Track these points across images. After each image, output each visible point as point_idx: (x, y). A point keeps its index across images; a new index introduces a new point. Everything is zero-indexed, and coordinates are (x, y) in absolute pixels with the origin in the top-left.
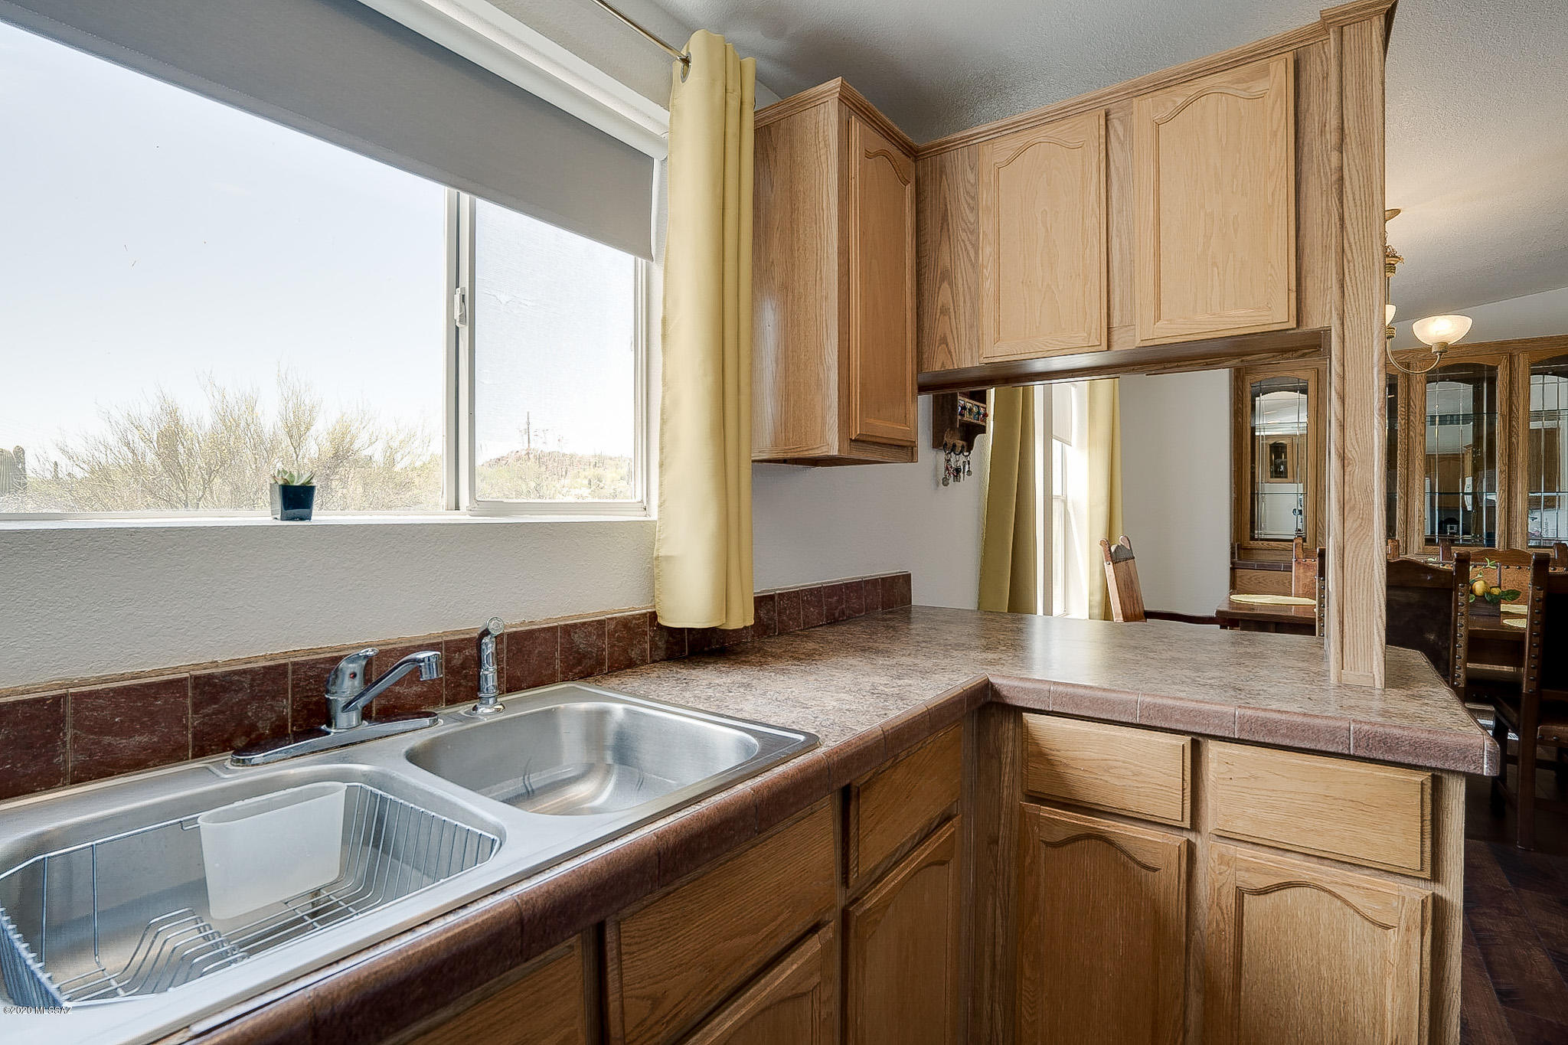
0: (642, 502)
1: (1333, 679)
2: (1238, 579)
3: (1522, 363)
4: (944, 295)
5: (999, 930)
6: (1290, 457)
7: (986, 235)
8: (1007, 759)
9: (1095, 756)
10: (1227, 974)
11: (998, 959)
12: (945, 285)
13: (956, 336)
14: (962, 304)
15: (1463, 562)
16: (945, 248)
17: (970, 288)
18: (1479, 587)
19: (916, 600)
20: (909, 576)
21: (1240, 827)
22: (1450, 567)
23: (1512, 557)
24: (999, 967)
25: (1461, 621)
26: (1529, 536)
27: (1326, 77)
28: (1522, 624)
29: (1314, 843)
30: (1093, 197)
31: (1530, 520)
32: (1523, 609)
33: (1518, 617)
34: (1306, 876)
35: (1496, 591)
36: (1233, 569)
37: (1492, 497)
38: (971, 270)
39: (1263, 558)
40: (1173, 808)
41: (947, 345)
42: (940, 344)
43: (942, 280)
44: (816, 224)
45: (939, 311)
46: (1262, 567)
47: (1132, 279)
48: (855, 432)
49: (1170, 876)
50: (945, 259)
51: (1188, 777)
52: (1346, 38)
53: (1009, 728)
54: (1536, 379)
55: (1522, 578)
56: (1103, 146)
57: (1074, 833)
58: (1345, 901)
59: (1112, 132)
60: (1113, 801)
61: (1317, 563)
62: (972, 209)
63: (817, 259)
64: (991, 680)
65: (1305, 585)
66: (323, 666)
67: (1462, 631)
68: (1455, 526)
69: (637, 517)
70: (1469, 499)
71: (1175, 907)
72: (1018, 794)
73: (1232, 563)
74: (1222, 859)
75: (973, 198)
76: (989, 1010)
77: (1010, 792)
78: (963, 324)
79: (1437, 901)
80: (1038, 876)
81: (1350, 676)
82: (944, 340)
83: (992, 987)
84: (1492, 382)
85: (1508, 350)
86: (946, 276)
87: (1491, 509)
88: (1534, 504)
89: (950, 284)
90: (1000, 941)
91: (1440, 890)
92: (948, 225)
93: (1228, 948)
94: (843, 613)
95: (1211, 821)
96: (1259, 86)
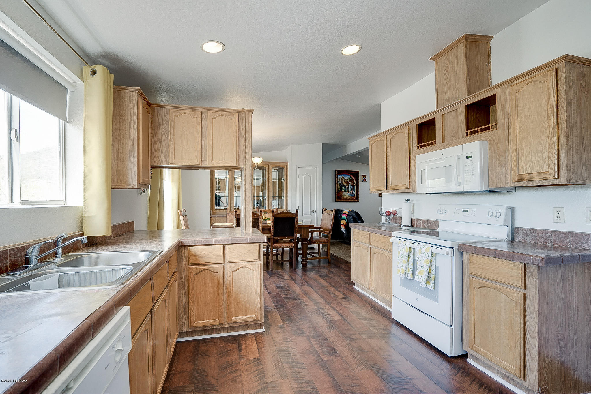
0: (63, 200)
1: (244, 233)
2: (212, 220)
3: (271, 167)
4: (158, 145)
5: (184, 298)
6: (222, 185)
7: (171, 133)
8: (184, 258)
9: (205, 253)
10: (231, 288)
11: (184, 305)
12: (158, 142)
13: (161, 156)
14: (163, 148)
15: (261, 212)
16: (158, 132)
17: (166, 145)
18: (264, 217)
19: (136, 229)
20: (134, 222)
21: (232, 260)
22: (259, 213)
23: (269, 211)
24: (184, 306)
25: (261, 225)
26: (272, 207)
27: (243, 120)
28: (270, 225)
29: (244, 260)
30: (198, 130)
31: (272, 203)
32: (271, 222)
33: (270, 223)
34: (243, 266)
35: (266, 218)
36: (211, 218)
37: (266, 198)
38: (166, 140)
39: (218, 214)
40: (220, 260)
41: (159, 159)
42: (157, 158)
43: (158, 141)
44: (129, 124)
45: (156, 149)
46: (218, 217)
47: (207, 151)
48: (141, 181)
49: (220, 273)
50: (159, 136)
51: (223, 253)
52: (246, 114)
53: (185, 251)
54: (273, 170)
55: (270, 215)
56: (201, 120)
57: (201, 270)
58: (248, 268)
59: (203, 116)
60: (209, 261)
61: (234, 214)
62: (167, 125)
63: (130, 134)
64: (181, 240)
65: (230, 220)
66: (15, 250)
67: (261, 227)
68: (258, 204)
69: (62, 205)
70: (261, 198)
71: (221, 279)
72: (187, 265)
73: (211, 216)
74: (230, 267)
75: (167, 122)
76: (182, 317)
77: (186, 265)
78: (164, 154)
79: (260, 264)
80: (193, 282)
81: (247, 232)
82: (158, 157)
83: (183, 312)
84: (265, 170)
85: (269, 163)
86: (158, 140)
87: (265, 200)
88: (272, 199)
89: (160, 143)
90: (184, 300)
91: (261, 262)
92: (159, 127)
93: (231, 283)
94: (121, 233)
95: (227, 260)
96: (232, 118)
